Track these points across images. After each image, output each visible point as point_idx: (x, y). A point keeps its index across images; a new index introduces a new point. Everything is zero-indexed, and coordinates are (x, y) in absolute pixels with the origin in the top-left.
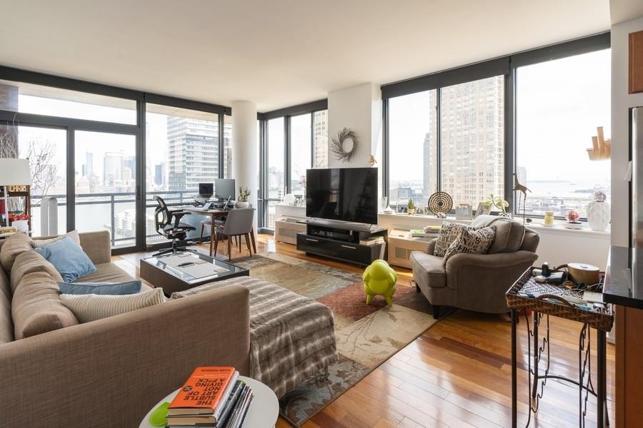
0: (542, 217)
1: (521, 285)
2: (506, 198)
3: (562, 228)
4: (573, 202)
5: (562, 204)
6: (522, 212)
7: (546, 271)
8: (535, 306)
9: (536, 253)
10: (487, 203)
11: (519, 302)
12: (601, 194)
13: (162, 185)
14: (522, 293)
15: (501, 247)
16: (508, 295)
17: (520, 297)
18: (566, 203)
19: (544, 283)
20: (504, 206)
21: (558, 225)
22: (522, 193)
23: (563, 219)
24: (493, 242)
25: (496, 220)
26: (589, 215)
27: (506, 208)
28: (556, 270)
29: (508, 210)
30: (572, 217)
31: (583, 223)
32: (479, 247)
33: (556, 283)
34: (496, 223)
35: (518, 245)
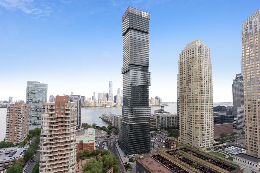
13: (116, 103)
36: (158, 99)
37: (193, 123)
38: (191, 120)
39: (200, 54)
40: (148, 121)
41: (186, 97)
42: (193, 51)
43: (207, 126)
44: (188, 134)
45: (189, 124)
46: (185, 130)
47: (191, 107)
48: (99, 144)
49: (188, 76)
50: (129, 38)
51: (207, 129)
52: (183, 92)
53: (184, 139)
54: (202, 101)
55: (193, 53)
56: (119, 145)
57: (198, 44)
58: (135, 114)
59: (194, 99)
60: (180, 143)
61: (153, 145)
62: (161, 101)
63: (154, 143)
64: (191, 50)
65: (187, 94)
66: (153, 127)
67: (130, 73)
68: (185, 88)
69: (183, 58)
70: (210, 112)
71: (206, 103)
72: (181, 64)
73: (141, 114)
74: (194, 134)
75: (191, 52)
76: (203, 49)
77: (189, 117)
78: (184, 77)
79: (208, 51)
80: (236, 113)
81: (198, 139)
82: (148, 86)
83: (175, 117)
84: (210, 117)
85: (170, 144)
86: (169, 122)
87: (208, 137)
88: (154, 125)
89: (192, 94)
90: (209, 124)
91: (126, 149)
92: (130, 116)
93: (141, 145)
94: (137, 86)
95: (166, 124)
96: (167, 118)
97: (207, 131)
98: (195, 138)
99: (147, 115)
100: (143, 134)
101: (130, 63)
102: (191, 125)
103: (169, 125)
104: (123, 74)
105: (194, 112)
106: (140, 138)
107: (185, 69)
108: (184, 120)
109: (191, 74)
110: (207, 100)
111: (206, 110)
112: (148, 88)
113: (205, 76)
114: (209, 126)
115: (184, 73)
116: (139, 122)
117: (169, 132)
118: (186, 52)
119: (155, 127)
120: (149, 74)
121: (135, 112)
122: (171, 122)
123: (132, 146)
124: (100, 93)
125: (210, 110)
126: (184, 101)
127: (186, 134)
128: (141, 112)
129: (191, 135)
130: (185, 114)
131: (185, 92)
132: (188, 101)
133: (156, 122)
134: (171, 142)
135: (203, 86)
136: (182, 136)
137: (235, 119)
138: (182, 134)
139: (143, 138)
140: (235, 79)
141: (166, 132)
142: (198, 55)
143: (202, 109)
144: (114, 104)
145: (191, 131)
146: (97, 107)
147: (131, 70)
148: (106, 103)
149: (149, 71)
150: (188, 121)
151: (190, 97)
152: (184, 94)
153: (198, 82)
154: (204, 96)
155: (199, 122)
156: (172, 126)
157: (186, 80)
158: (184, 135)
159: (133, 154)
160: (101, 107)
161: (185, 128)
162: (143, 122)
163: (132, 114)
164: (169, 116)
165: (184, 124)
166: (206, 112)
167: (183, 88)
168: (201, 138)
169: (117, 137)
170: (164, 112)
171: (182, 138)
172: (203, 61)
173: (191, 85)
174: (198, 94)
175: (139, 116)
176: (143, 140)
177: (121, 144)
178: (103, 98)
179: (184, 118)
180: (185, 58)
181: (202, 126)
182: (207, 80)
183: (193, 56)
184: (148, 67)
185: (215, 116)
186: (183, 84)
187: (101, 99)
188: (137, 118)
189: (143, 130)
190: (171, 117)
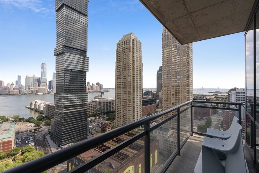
5: (205, 97)
13: (51, 90)
36: (100, 85)
37: (127, 106)
38: (125, 104)
39: (134, 46)
40: (85, 108)
41: (122, 83)
42: (128, 42)
43: (137, 108)
44: (123, 117)
45: (124, 107)
46: (120, 113)
47: (125, 92)
48: (22, 140)
49: (123, 64)
50: (64, 16)
51: (137, 111)
52: (119, 79)
53: (119, 122)
54: (134, 87)
55: (128, 44)
56: (51, 137)
57: (132, 37)
58: (70, 101)
59: (128, 85)
60: (116, 125)
61: (90, 131)
62: (102, 87)
63: (92, 128)
64: (126, 41)
65: (123, 80)
66: (92, 113)
67: (65, 56)
68: (121, 75)
69: (119, 48)
70: (140, 96)
71: (137, 89)
72: (118, 53)
73: (77, 100)
74: (127, 116)
75: (126, 43)
76: (136, 42)
77: (124, 102)
78: (120, 65)
79: (140, 44)
80: (158, 96)
81: (130, 120)
82: (86, 71)
83: (114, 102)
84: (140, 100)
85: (106, 128)
86: (108, 107)
87: (138, 117)
88: (93, 111)
89: (126, 81)
90: (138, 106)
91: (59, 140)
92: (65, 104)
93: (77, 133)
94: (74, 71)
95: (105, 109)
96: (106, 103)
97: (137, 112)
98: (128, 119)
99: (84, 102)
100: (79, 122)
101: (65, 44)
102: (125, 108)
103: (108, 110)
104: (56, 55)
105: (128, 97)
106: (76, 125)
107: (121, 58)
108: (120, 104)
109: (126, 63)
110: (138, 86)
111: (137, 95)
112: (86, 73)
113: (137, 66)
114: (138, 108)
115: (120, 61)
116: (74, 109)
117: (108, 116)
118: (123, 43)
119: (94, 113)
120: (87, 59)
121: (71, 99)
122: (109, 107)
123: (67, 136)
124: (28, 78)
125: (140, 95)
126: (120, 87)
127: (121, 116)
128: (77, 98)
129: (125, 117)
130: (121, 99)
131: (121, 79)
132: (123, 87)
133: (95, 107)
134: (106, 126)
135: (135, 74)
136: (117, 119)
137: (157, 101)
138: (117, 117)
139: (79, 126)
140: (158, 70)
141: (105, 116)
142: (132, 47)
143: (134, 94)
144: (49, 90)
145: (125, 114)
146: (23, 94)
147: (66, 52)
148: (37, 90)
149: (87, 56)
150: (122, 105)
151: (125, 83)
152: (120, 81)
153: (131, 70)
154: (136, 83)
155: (131, 105)
156: (111, 110)
157: (122, 68)
158: (119, 118)
159: (67, 144)
160: (30, 94)
161: (120, 111)
162: (80, 108)
163: (67, 101)
164: (108, 101)
165: (120, 108)
166: (137, 97)
167: (119, 75)
168: (133, 119)
169: (48, 128)
170: (103, 98)
171: (117, 121)
172: (136, 53)
173: (126, 72)
174: (131, 81)
175: (75, 103)
176: (79, 128)
177: (53, 135)
178: (33, 83)
179: (120, 102)
180: (122, 48)
181: (134, 108)
182: (138, 69)
183: (128, 46)
184: (86, 51)
185: (143, 100)
186: (119, 71)
187: (30, 84)
188: (72, 105)
189: (80, 117)
190: (109, 102)
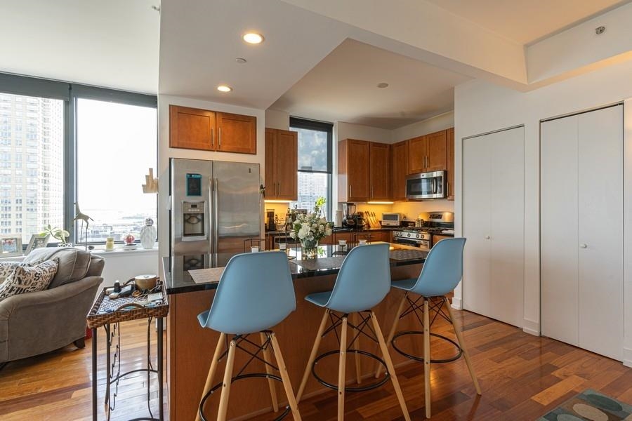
0: (103, 243)
1: (98, 305)
2: (66, 228)
3: (121, 250)
4: (120, 227)
5: (112, 229)
6: (84, 241)
7: (118, 288)
8: (114, 318)
9: (101, 277)
10: (44, 234)
11: (100, 320)
12: (150, 220)
14: (101, 312)
15: (67, 278)
16: (89, 317)
17: (100, 316)
18: (115, 229)
19: (117, 298)
20: (64, 236)
21: (118, 248)
22: (84, 221)
23: (122, 242)
24: (55, 275)
25: (59, 251)
26: (141, 237)
27: (66, 238)
28: (125, 285)
29: (67, 239)
30: (129, 240)
31: (138, 244)
32: (39, 284)
33: (127, 295)
34: (58, 255)
35: (84, 272)
